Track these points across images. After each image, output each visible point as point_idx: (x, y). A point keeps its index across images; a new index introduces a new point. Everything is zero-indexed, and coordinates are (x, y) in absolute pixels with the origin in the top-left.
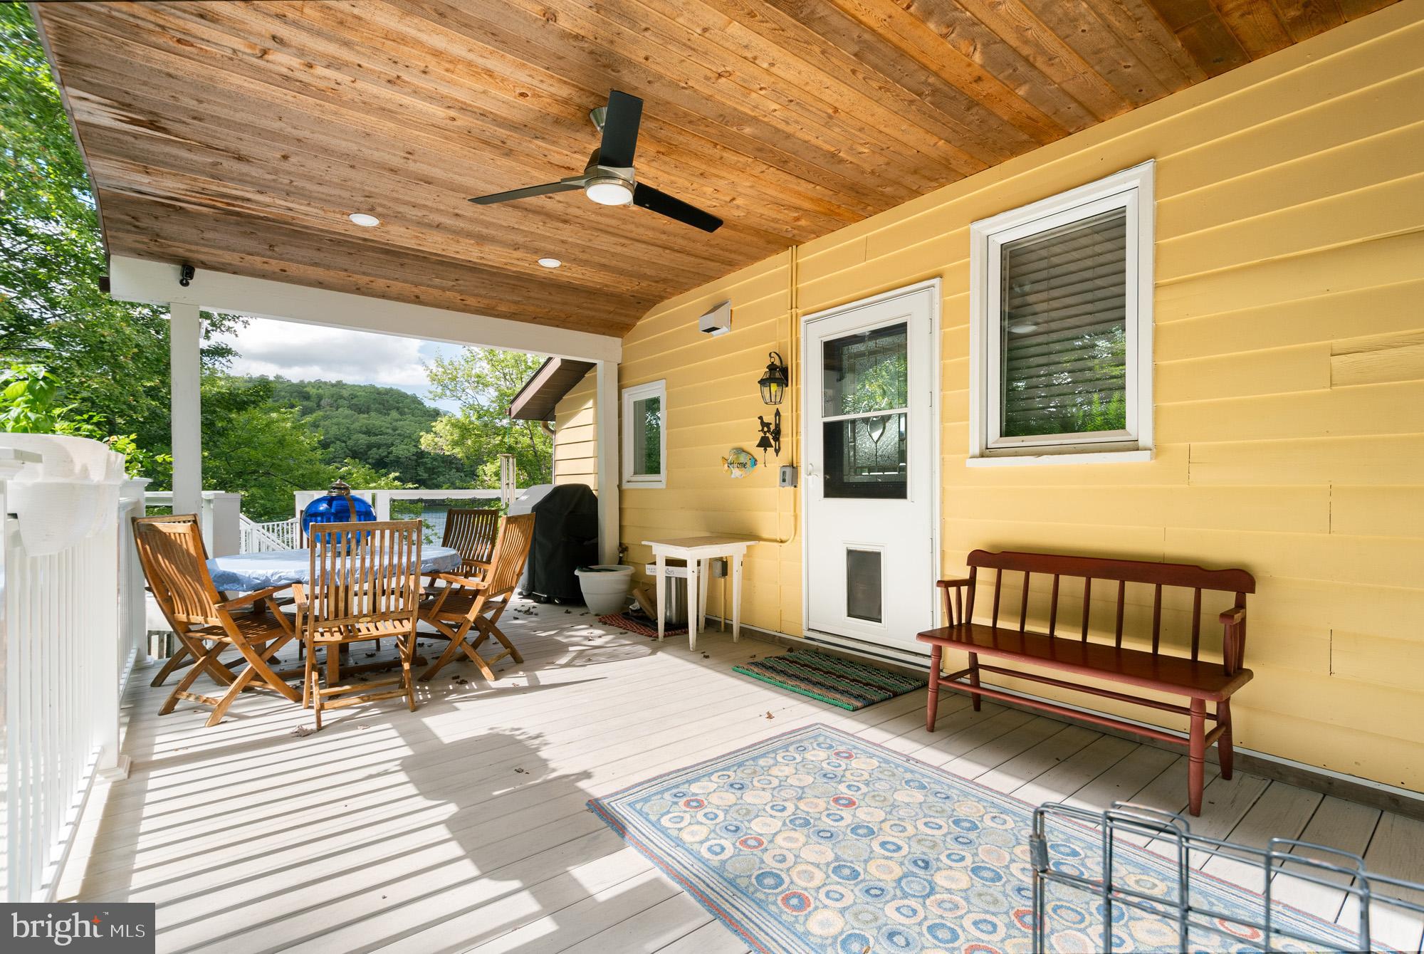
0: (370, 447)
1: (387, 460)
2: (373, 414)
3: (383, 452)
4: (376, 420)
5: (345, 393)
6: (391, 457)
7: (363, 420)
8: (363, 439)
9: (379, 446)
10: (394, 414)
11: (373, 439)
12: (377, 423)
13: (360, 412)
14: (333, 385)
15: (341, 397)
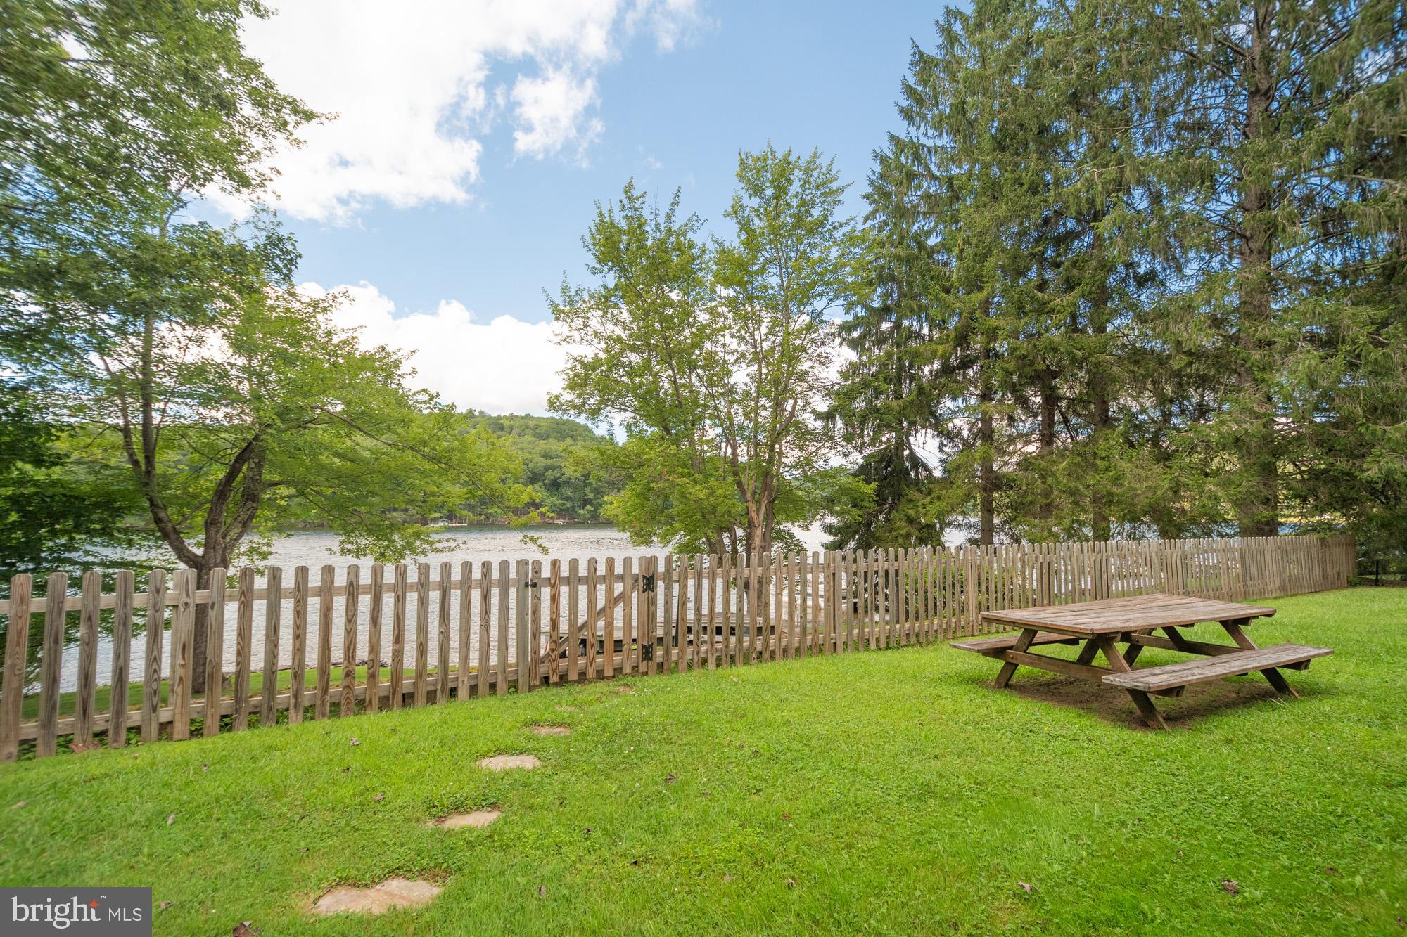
0: (547, 469)
1: (560, 481)
2: (551, 440)
3: (556, 473)
4: (553, 445)
5: (531, 424)
6: (564, 478)
7: (542, 445)
8: (542, 462)
9: (554, 468)
10: (569, 441)
11: (550, 462)
12: (554, 447)
13: (541, 438)
14: (522, 418)
15: (528, 427)
